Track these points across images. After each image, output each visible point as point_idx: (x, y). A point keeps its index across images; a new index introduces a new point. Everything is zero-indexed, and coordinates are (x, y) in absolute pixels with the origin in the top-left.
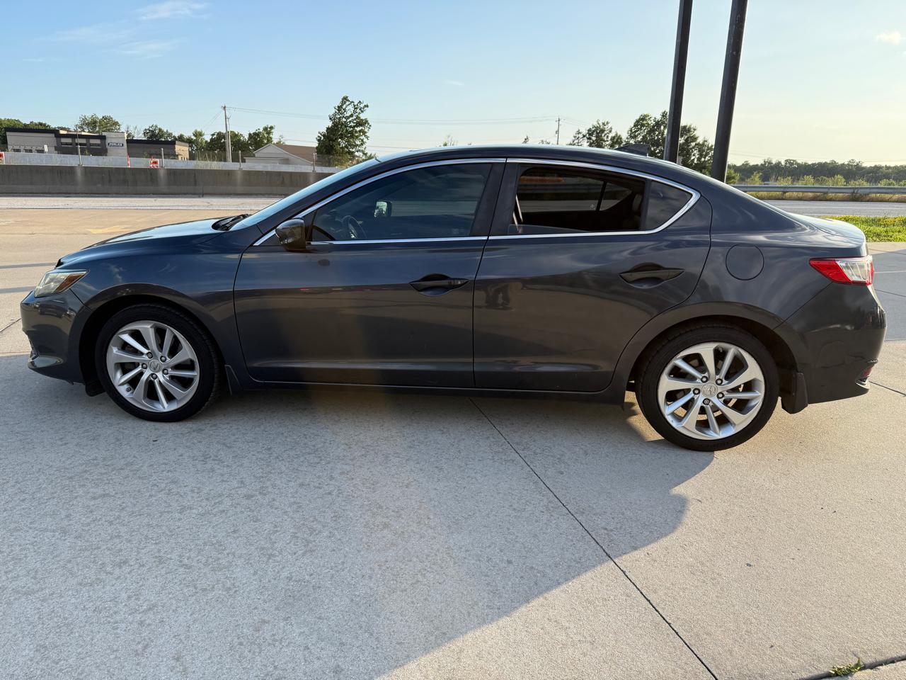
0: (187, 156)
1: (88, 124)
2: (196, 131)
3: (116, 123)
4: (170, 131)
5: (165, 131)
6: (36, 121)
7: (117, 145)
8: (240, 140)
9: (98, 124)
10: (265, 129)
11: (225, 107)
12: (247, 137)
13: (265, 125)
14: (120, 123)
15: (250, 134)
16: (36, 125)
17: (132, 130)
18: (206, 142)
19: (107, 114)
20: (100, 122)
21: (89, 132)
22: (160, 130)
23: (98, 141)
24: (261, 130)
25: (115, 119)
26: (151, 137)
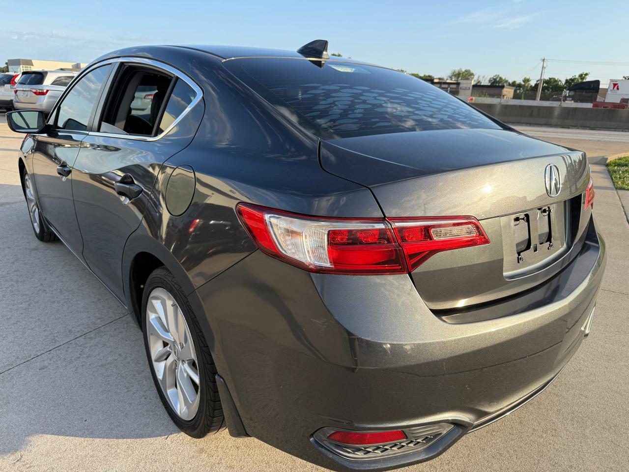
0: (512, 96)
1: (455, 76)
2: (525, 79)
3: (472, 74)
4: (507, 79)
5: (504, 79)
6: (427, 74)
7: (466, 89)
8: (557, 84)
9: (461, 75)
10: (581, 76)
11: (544, 60)
12: (564, 82)
13: (581, 73)
14: (474, 74)
15: (567, 80)
16: (426, 76)
17: (481, 79)
18: (531, 86)
19: (467, 68)
20: (462, 74)
21: (455, 80)
22: (501, 78)
23: (454, 86)
24: (577, 77)
25: (472, 71)
26: (493, 83)
